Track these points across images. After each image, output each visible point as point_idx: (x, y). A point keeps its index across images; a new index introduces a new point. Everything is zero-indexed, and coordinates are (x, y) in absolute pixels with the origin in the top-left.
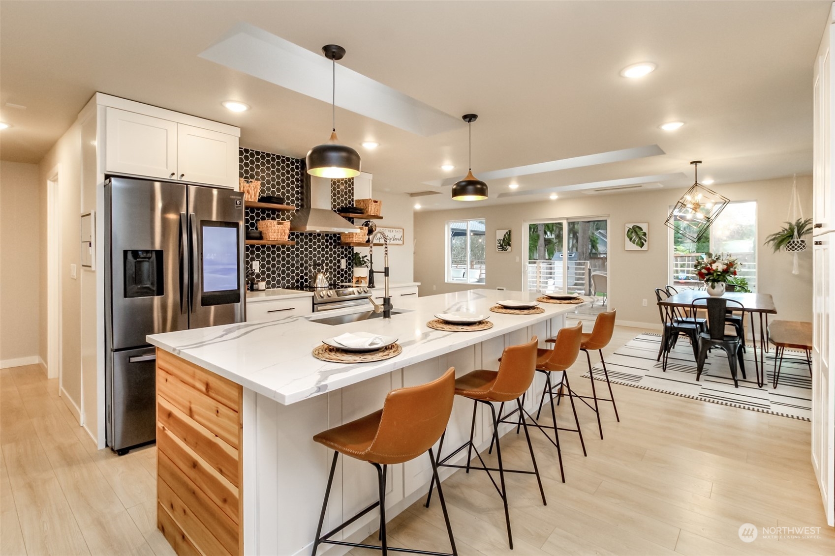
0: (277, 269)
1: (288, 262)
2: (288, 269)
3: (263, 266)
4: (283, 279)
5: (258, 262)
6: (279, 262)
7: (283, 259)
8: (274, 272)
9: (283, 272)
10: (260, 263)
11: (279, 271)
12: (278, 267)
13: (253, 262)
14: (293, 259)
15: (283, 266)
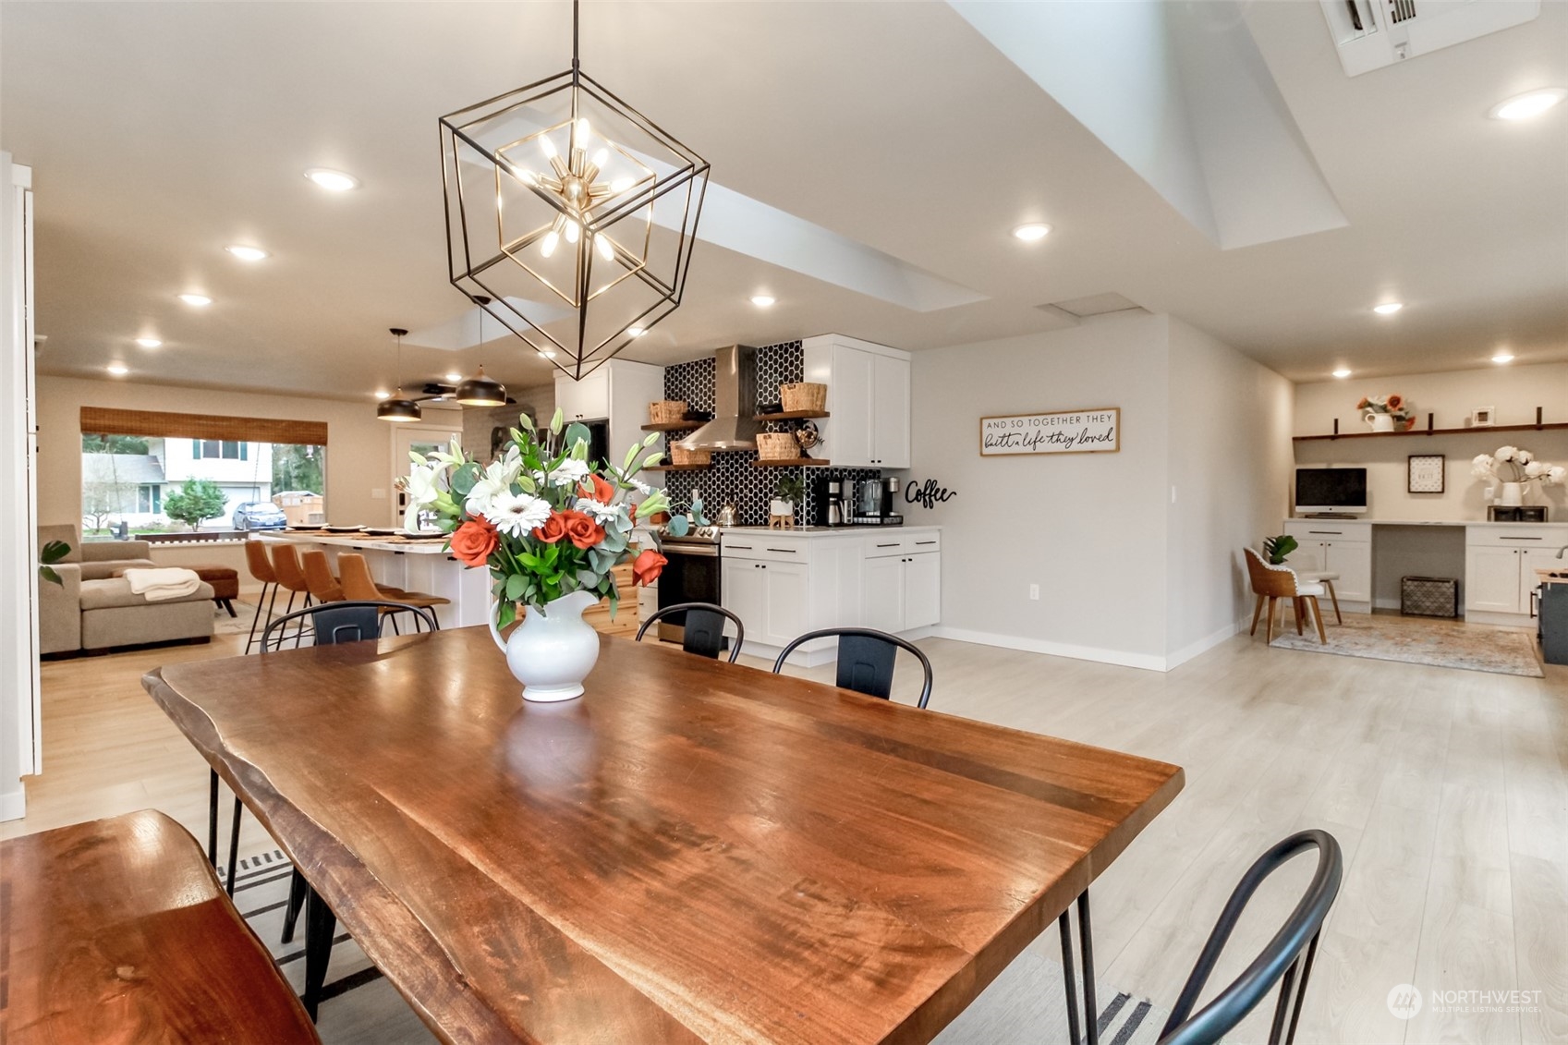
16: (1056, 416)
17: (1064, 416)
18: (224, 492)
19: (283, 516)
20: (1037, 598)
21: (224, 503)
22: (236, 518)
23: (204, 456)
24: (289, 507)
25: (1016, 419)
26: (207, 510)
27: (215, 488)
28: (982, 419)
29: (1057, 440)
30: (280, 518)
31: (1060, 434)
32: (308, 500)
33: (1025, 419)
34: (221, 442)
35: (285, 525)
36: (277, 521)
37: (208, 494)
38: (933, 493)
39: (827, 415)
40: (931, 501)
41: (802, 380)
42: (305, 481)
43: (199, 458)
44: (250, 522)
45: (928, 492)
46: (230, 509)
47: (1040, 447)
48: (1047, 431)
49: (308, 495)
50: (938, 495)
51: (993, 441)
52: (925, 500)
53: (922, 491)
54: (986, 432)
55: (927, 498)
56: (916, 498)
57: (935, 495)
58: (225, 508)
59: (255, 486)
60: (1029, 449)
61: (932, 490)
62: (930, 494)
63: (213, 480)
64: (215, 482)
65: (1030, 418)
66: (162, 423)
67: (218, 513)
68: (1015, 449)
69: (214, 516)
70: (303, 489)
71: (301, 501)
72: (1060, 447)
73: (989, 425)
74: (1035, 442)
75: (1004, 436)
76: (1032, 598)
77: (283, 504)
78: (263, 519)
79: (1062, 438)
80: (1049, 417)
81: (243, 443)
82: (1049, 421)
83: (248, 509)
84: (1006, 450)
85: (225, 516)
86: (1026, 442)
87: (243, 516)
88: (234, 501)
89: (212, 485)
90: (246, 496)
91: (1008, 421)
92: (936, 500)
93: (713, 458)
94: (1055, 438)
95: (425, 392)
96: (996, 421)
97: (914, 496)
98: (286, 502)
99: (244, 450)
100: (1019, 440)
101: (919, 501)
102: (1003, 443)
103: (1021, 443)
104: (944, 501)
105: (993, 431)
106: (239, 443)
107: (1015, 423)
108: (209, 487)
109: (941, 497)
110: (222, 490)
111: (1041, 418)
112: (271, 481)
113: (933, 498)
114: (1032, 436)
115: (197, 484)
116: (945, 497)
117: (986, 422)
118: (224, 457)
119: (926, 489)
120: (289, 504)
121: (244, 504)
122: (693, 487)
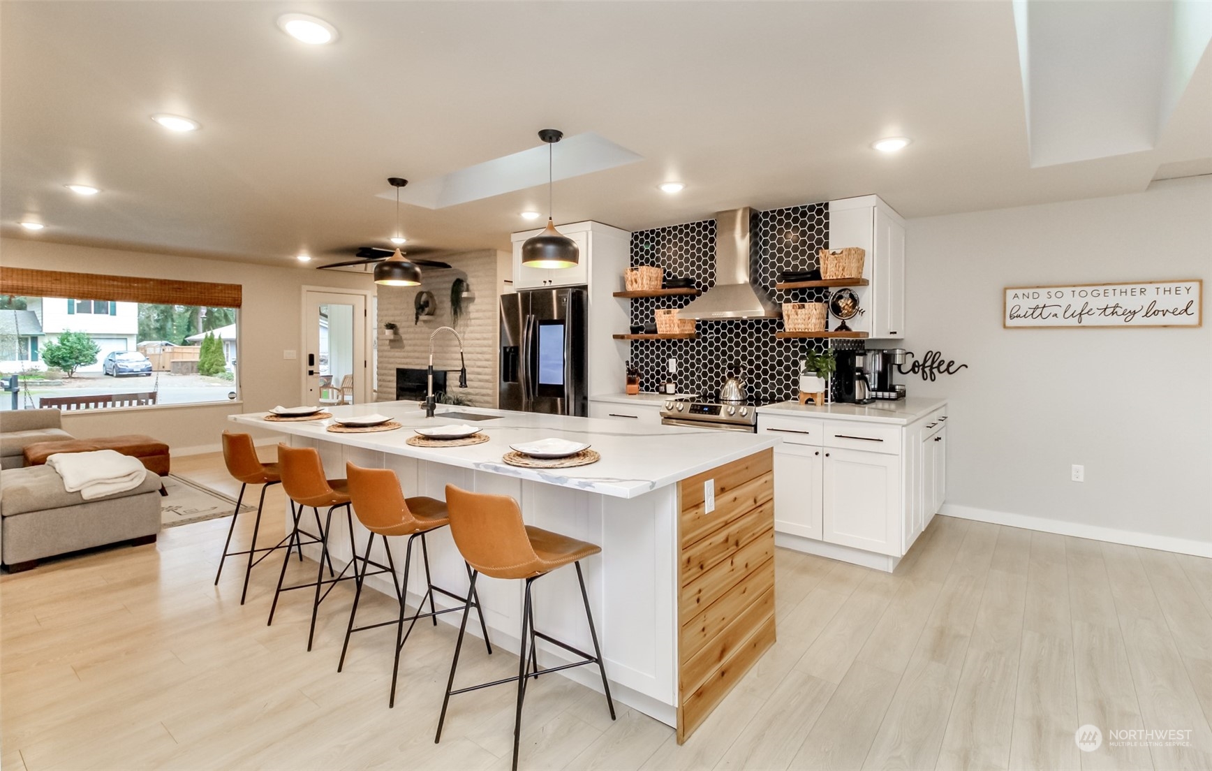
0: (697, 370)
1: (711, 362)
2: (711, 370)
3: (680, 365)
4: (705, 383)
5: (675, 360)
6: (699, 360)
7: (705, 357)
8: (693, 374)
9: (705, 374)
10: (677, 361)
11: (700, 373)
12: (698, 367)
13: (670, 360)
14: (718, 357)
15: (705, 366)
16: (1110, 288)
17: (1124, 288)
18: (97, 342)
19: (149, 364)
20: (1081, 479)
21: (96, 353)
22: (106, 365)
23: (78, 312)
24: (153, 355)
25: (1053, 291)
26: (81, 358)
27: (88, 339)
28: (1006, 289)
29: (1113, 313)
30: (146, 366)
31: (1117, 306)
32: (168, 349)
33: (1067, 291)
34: (93, 301)
35: (151, 371)
36: (144, 367)
37: (82, 344)
38: (935, 365)
39: (865, 283)
40: (932, 373)
41: (827, 246)
42: (162, 332)
43: (73, 313)
44: (119, 368)
45: (929, 363)
46: (101, 357)
47: (1086, 320)
48: (1097, 303)
49: (167, 345)
50: (943, 368)
51: (1022, 313)
52: (924, 372)
53: (921, 363)
54: (1011, 303)
55: (927, 370)
56: (913, 370)
57: (938, 367)
58: (98, 357)
59: (123, 337)
60: (1074, 321)
61: (933, 362)
62: (931, 366)
63: (86, 332)
64: (88, 334)
65: (1073, 289)
66: (74, 284)
67: (93, 360)
68: (1051, 321)
69: (88, 363)
70: (161, 340)
71: (163, 350)
72: (1119, 320)
73: (1016, 296)
74: (1080, 314)
75: (1037, 307)
76: (1074, 479)
77: (148, 353)
78: (131, 366)
79: (1120, 311)
80: (1101, 289)
81: (113, 302)
82: (1102, 293)
83: (118, 357)
84: (1039, 322)
85: (98, 363)
86: (1067, 316)
87: (113, 364)
88: (105, 350)
89: (87, 337)
90: (117, 346)
91: (1043, 292)
92: (940, 372)
93: (698, 327)
94: (1109, 311)
95: (358, 255)
96: (1026, 291)
97: (910, 368)
98: (150, 351)
99: (114, 308)
100: (1060, 312)
101: (915, 372)
102: (1035, 315)
103: (1060, 315)
104: (950, 373)
105: (1021, 302)
106: (109, 302)
107: (1053, 294)
108: (83, 338)
109: (947, 370)
110: (94, 341)
111: (1089, 289)
112: (137, 333)
113: (935, 371)
114: (1077, 306)
115: (73, 335)
116: (952, 369)
117: (1010, 293)
118: (95, 313)
119: (925, 361)
120: (153, 353)
121: (114, 353)
122: (669, 356)
